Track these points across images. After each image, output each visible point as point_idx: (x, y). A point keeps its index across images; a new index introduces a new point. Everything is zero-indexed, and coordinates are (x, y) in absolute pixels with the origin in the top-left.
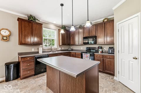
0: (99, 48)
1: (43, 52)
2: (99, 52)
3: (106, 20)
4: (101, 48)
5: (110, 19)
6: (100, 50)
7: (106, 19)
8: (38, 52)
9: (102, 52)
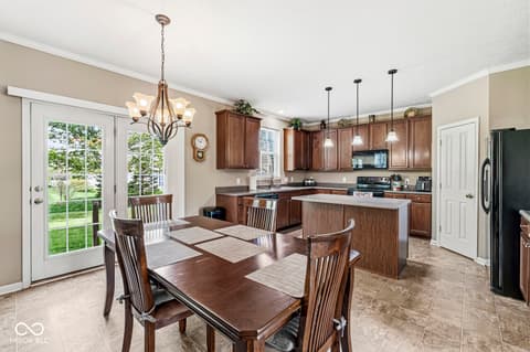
0: (393, 178)
1: (258, 187)
2: (395, 190)
3: (411, 114)
4: (400, 179)
5: (422, 109)
6: (398, 184)
7: (411, 110)
8: (248, 188)
9: (402, 188)
